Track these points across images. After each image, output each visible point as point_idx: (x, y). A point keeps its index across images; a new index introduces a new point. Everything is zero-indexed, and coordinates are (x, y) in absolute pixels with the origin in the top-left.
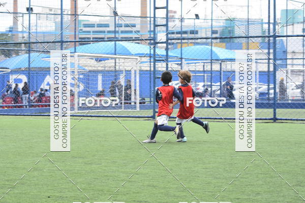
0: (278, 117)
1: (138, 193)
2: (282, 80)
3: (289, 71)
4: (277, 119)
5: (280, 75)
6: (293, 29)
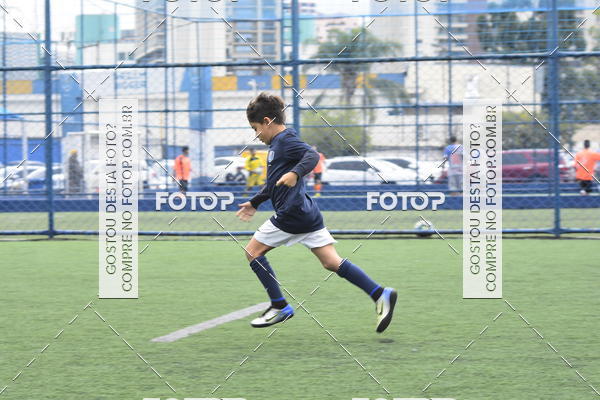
0: (57, 228)
2: (74, 156)
3: (88, 138)
4: (56, 233)
5: (70, 145)
6: (98, 54)
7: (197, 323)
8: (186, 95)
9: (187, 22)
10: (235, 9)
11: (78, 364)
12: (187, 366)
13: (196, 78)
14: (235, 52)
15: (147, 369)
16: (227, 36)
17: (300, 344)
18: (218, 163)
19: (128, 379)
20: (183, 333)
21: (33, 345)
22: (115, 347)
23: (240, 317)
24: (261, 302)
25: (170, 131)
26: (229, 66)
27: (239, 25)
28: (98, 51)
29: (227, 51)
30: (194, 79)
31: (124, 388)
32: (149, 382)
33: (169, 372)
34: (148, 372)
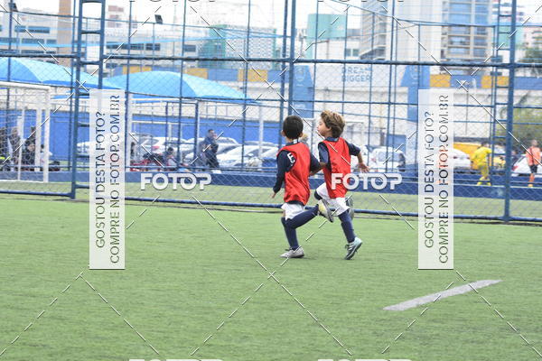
6: (328, 49)
7: (423, 295)
8: (405, 89)
9: (411, 25)
10: (451, 14)
12: (417, 334)
13: (417, 75)
14: (449, 53)
15: (382, 334)
16: (442, 38)
17: (518, 320)
19: (366, 342)
20: (412, 303)
21: (280, 306)
22: (351, 312)
23: (462, 292)
24: (479, 280)
25: (391, 121)
26: (443, 66)
27: (454, 29)
28: (328, 47)
29: (442, 52)
30: (414, 76)
31: (362, 350)
34: (383, 337)
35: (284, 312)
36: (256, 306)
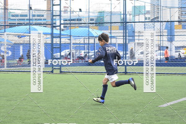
0: (127, 71)
1: (37, 118)
4: (127, 73)
5: (130, 46)
7: (172, 101)
8: (166, 31)
9: (167, 8)
10: (181, 4)
11: (136, 113)
12: (170, 115)
13: (170, 25)
14: (181, 17)
15: (158, 115)
16: (179, 12)
18: (176, 52)
19: (152, 118)
20: (169, 104)
21: (122, 107)
25: (162, 42)
26: (179, 22)
27: (183, 9)
28: (139, 17)
29: (179, 17)
31: (151, 121)
32: (159, 119)
33: (165, 116)
34: (158, 116)
35: (124, 108)
36: (114, 107)
